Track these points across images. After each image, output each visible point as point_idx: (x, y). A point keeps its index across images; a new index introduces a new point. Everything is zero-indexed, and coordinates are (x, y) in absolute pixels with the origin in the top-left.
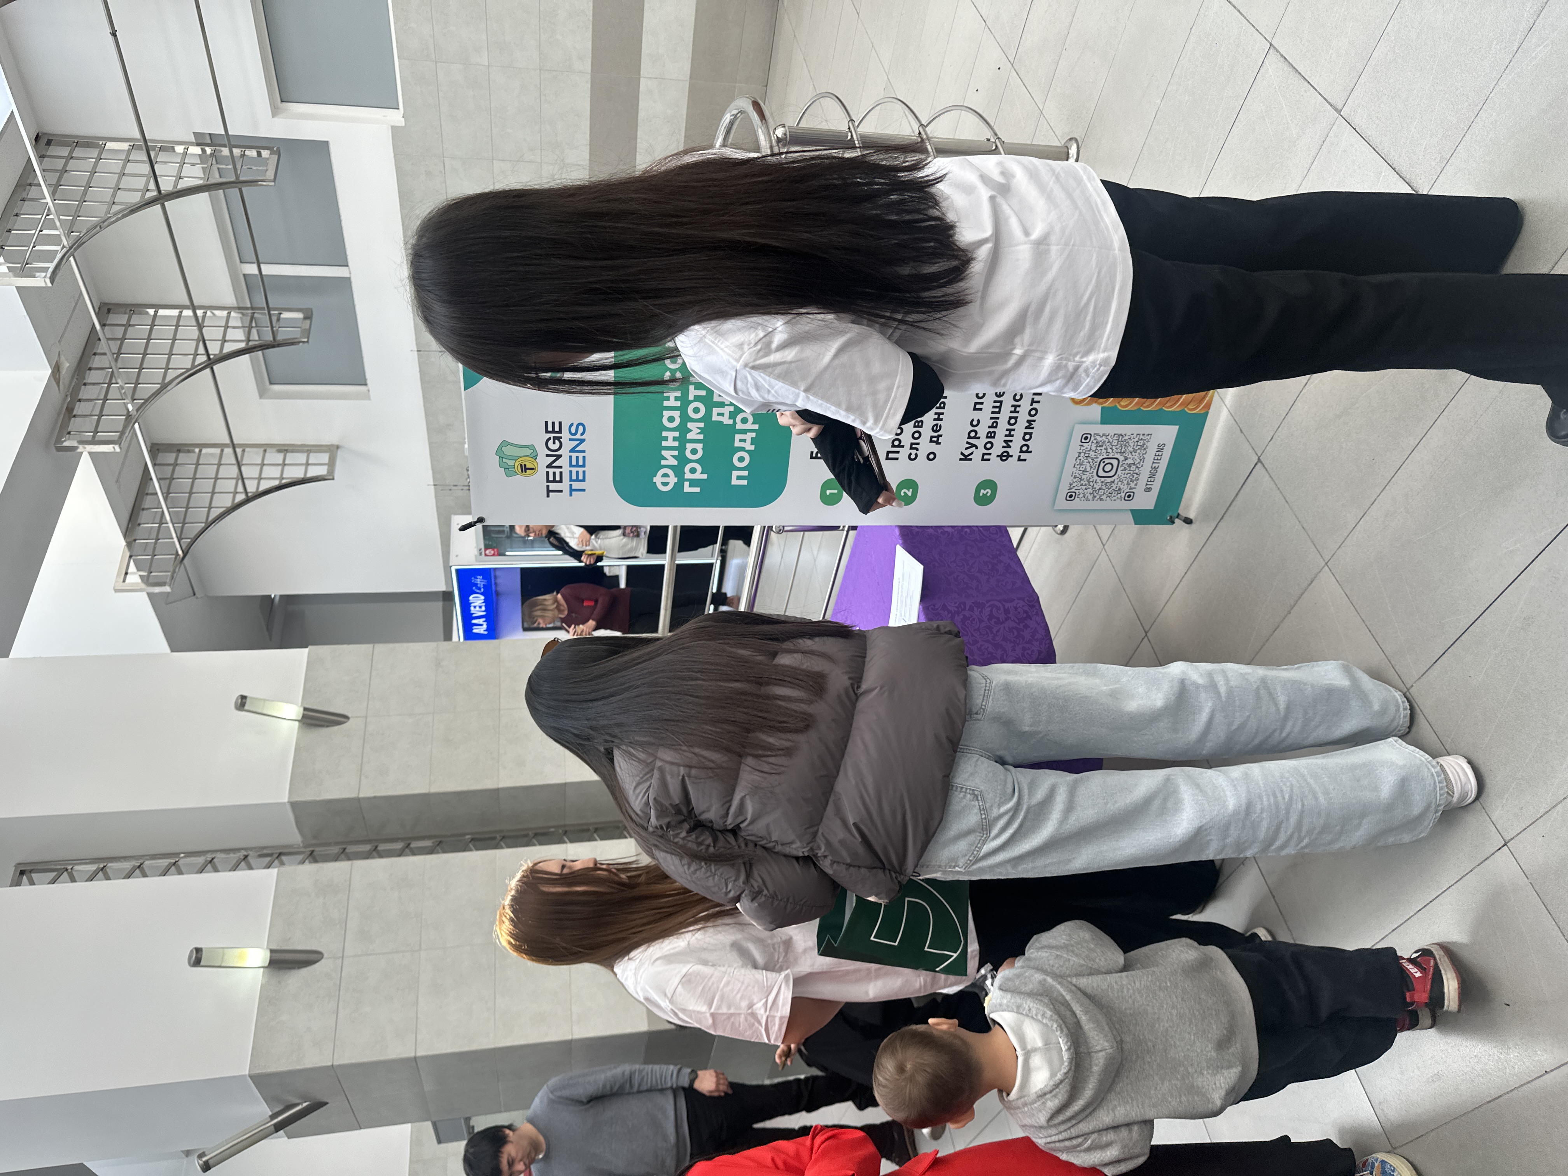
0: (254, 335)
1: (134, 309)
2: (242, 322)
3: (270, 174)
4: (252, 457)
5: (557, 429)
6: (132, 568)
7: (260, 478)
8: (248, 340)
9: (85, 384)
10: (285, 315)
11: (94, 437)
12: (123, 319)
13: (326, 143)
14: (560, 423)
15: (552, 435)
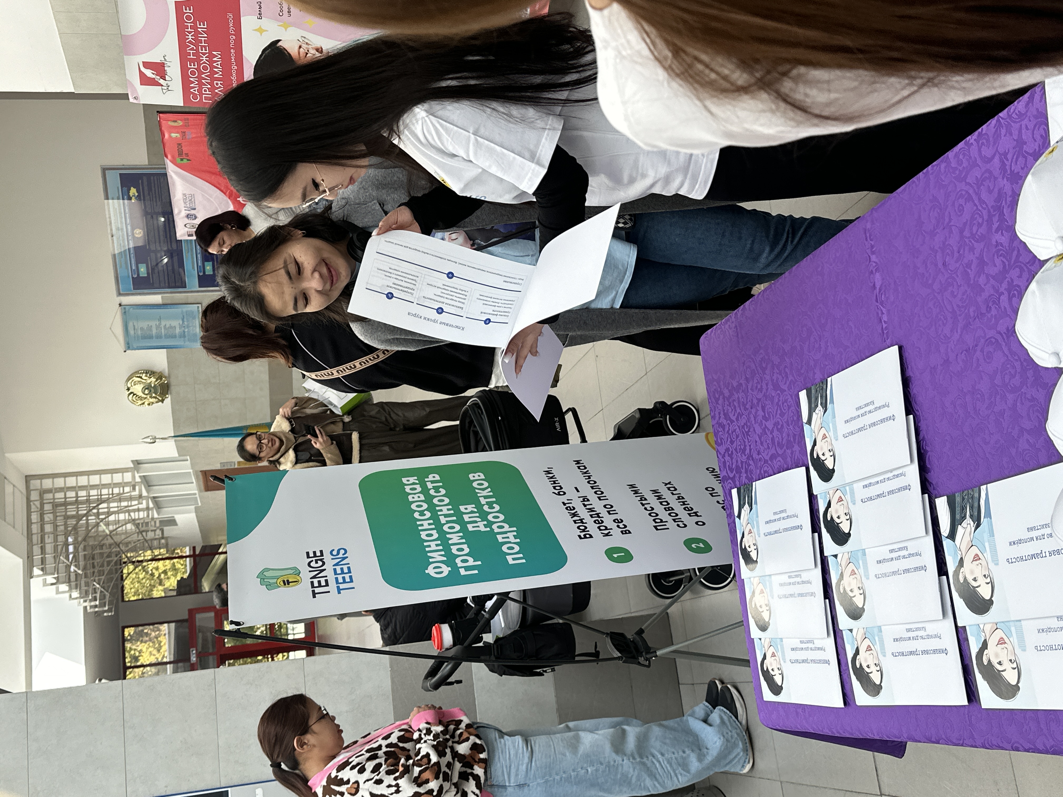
5: (318, 554)
14: (321, 552)
15: (314, 559)
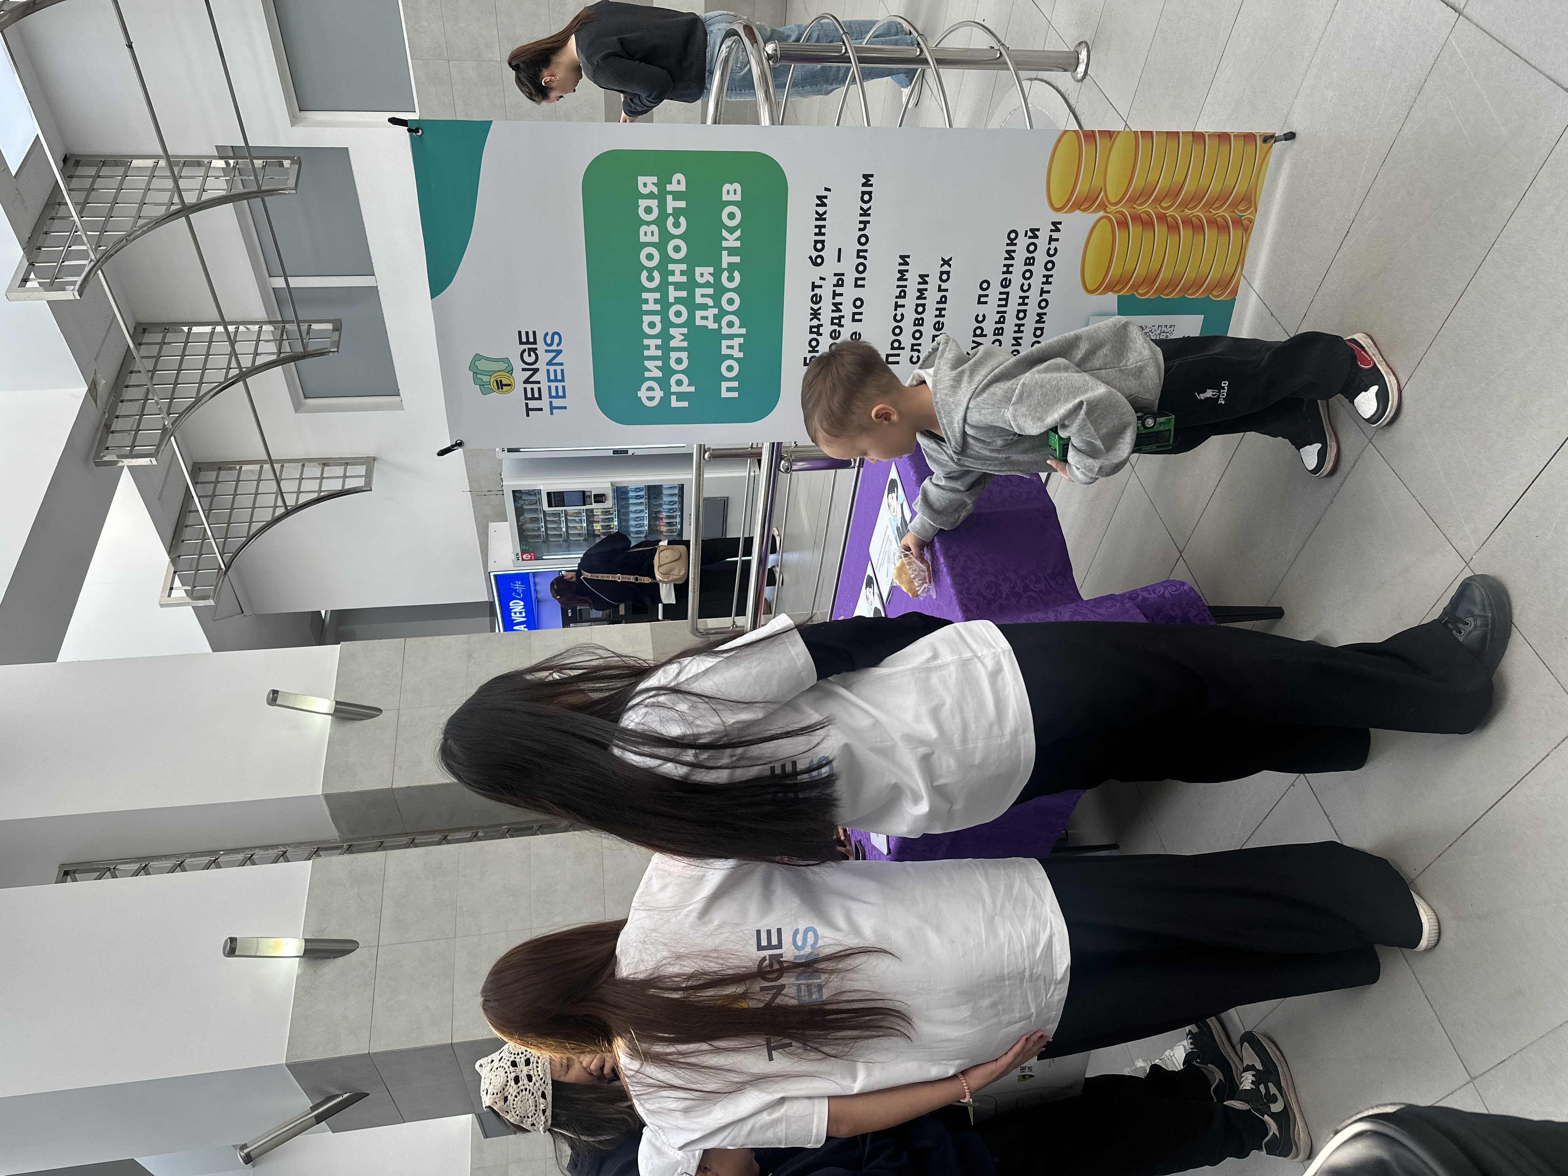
0: (286, 347)
1: (168, 327)
2: (273, 336)
3: (291, 183)
4: (292, 471)
5: (531, 340)
6: (177, 583)
7: (299, 492)
8: (280, 352)
9: (122, 401)
10: (315, 326)
11: (131, 451)
12: (158, 337)
13: (346, 150)
14: (534, 333)
15: (526, 347)
